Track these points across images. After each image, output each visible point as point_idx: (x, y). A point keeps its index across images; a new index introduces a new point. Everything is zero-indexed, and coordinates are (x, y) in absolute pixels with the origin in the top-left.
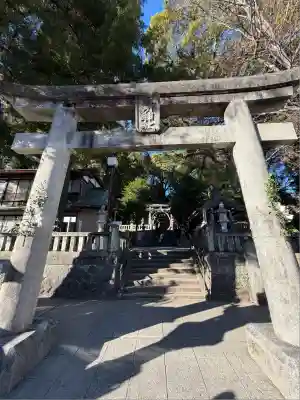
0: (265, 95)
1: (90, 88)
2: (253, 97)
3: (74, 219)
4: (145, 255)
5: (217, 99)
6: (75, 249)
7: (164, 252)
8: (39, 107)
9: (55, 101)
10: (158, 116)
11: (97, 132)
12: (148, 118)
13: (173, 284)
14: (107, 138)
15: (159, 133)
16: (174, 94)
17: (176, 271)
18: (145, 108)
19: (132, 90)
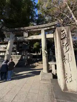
0: (48, 28)
1: (16, 29)
2: (46, 29)
3: (19, 53)
4: (34, 60)
5: (39, 30)
6: (19, 58)
7: (38, 59)
8: (8, 33)
9: (10, 32)
10: (27, 34)
11: (17, 37)
12: (26, 35)
13: (38, 65)
14: (19, 38)
15: (28, 37)
16: (31, 29)
17: (39, 63)
18: (25, 32)
19: (23, 29)
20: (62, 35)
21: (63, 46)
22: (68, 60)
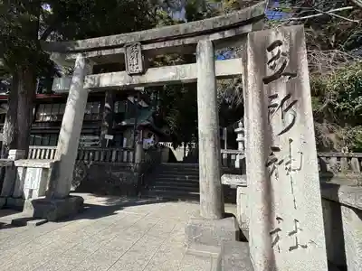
0: (227, 34)
2: (217, 36)
3: (111, 137)
10: (140, 60)
12: (134, 63)
20: (271, 61)
21: (272, 109)
22: (288, 167)
